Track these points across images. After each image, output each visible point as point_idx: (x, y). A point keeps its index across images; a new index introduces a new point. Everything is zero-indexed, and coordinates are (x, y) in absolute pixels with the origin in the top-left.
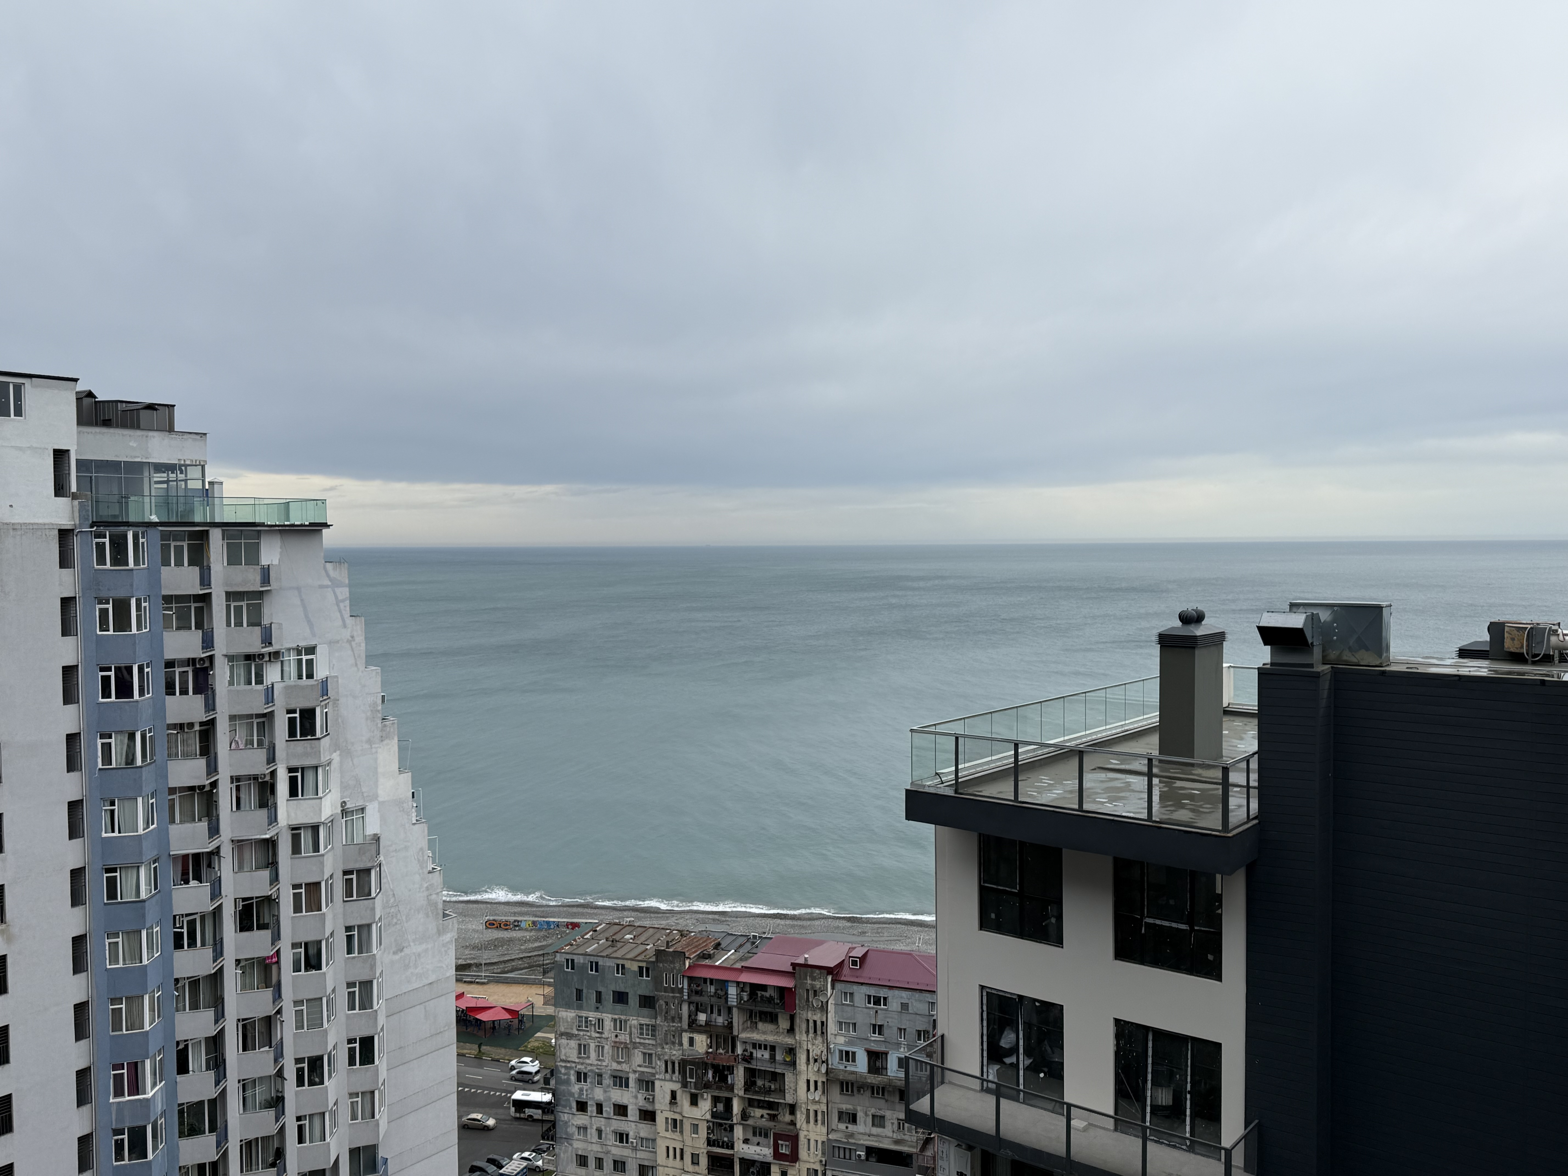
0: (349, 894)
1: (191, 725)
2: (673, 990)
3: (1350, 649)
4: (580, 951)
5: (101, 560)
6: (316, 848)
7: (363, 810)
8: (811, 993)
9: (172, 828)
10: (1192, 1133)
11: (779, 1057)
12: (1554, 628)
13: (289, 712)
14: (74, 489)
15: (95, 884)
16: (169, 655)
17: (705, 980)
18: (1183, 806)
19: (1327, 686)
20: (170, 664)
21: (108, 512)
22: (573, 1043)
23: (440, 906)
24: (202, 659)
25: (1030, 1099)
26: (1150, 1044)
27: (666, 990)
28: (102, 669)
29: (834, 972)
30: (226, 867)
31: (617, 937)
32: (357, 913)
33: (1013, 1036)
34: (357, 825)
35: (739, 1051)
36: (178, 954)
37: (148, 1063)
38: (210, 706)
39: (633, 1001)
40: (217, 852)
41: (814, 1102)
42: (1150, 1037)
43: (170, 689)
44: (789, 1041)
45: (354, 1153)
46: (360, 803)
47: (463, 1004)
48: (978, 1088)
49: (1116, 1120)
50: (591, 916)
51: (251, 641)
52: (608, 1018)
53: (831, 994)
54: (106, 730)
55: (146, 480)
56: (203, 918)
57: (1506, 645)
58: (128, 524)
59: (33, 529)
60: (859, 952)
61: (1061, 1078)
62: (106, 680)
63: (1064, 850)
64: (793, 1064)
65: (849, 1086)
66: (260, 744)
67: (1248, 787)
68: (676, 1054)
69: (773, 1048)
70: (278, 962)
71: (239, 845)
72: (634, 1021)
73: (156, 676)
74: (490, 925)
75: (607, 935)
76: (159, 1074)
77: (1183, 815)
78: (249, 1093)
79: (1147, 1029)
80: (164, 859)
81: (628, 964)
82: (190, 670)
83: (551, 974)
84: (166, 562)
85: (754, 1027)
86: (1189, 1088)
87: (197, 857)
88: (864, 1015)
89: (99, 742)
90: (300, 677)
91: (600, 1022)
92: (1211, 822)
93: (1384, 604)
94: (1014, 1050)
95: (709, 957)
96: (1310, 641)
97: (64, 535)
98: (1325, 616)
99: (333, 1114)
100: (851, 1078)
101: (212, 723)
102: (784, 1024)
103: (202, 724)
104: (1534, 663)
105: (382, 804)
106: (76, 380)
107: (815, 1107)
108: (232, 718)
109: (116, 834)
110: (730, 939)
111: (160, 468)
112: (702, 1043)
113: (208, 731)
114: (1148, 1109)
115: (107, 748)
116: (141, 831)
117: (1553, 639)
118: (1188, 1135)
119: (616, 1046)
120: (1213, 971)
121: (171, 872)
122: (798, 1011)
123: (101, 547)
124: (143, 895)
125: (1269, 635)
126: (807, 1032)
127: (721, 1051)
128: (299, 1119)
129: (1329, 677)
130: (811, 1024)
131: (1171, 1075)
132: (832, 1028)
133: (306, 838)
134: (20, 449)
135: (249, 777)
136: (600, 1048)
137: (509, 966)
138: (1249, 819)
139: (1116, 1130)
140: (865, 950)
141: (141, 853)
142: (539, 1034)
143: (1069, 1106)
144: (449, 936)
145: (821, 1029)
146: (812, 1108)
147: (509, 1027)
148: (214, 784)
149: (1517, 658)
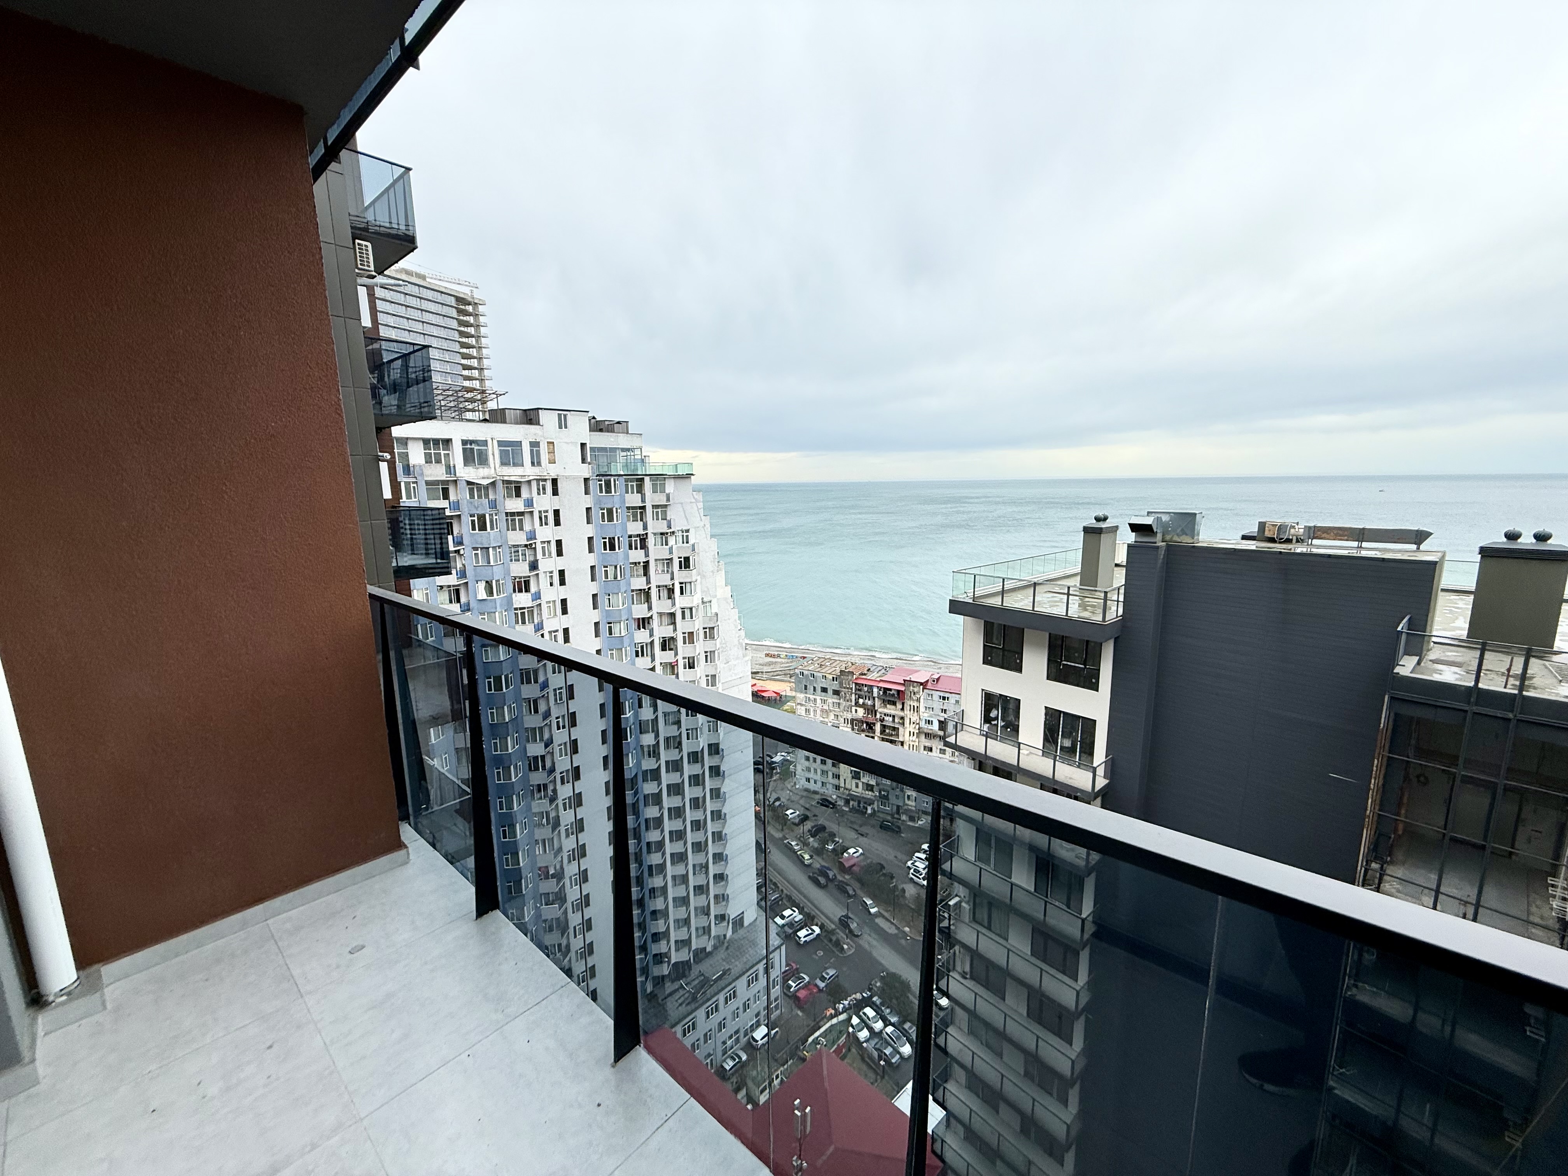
0: (706, 638)
1: (639, 563)
2: (848, 688)
3: (1178, 535)
4: (806, 668)
5: (601, 491)
6: (692, 618)
7: (710, 601)
8: (912, 693)
9: (633, 606)
10: (1079, 760)
11: (896, 720)
12: (1293, 525)
13: (679, 558)
14: (589, 460)
15: (604, 628)
16: (630, 533)
17: (863, 685)
18: (1086, 610)
19: (1163, 552)
20: (630, 536)
21: (603, 470)
22: (803, 708)
23: (744, 645)
24: (643, 535)
25: (1002, 740)
26: (1062, 719)
27: (844, 688)
28: (603, 538)
29: (924, 685)
30: (655, 623)
31: (823, 664)
32: (709, 646)
33: (996, 712)
34: (708, 608)
35: (878, 716)
36: (637, 659)
37: (627, 702)
38: (647, 555)
39: (830, 692)
40: (651, 617)
41: (912, 741)
42: (1062, 715)
43: (630, 548)
44: (902, 714)
45: (710, 746)
46: (709, 599)
47: (755, 689)
48: (979, 733)
49: (1043, 752)
50: (812, 654)
51: (662, 527)
52: (818, 698)
53: (923, 695)
54: (606, 565)
55: (618, 456)
56: (646, 644)
57: (1266, 533)
58: (611, 475)
59: (575, 478)
60: (936, 676)
61: (1018, 731)
62: (605, 543)
63: (1025, 629)
64: (903, 724)
65: (928, 735)
66: (668, 571)
67: (1118, 601)
68: (849, 716)
69: (894, 717)
70: (677, 665)
71: (661, 614)
72: (830, 701)
73: (625, 542)
74: (767, 655)
75: (818, 662)
76: (632, 708)
77: (1086, 614)
78: (667, 718)
79: (1060, 712)
80: (630, 619)
81: (827, 676)
82: (638, 539)
83: (793, 678)
84: (627, 492)
85: (885, 706)
86: (1079, 739)
87: (643, 619)
88: (938, 705)
89: (603, 569)
90: (683, 543)
91: (815, 700)
92: (1098, 618)
93: (1197, 512)
94: (996, 718)
95: (865, 674)
96: (1155, 530)
97: (586, 480)
98: (1165, 518)
99: (701, 729)
100: (930, 732)
101: (648, 562)
102: (899, 706)
103: (644, 562)
104: (1280, 543)
105: (718, 599)
106: (588, 412)
107: (913, 743)
108: (656, 560)
109: (611, 608)
110: (875, 667)
111: (623, 450)
112: (861, 712)
113: (646, 565)
114: (1059, 748)
115: (606, 572)
116: (621, 608)
117: (1292, 531)
118: (1077, 760)
119: (822, 711)
120: (1096, 688)
121: (634, 625)
122: (906, 701)
123: (601, 485)
124: (623, 634)
125: (1134, 528)
126: (910, 710)
127: (870, 716)
128: (687, 730)
129: (1164, 548)
130: (912, 707)
131: (1071, 733)
132: (922, 709)
133: (687, 612)
134: (567, 443)
135: (663, 586)
136: (815, 711)
137: (775, 674)
138: (1117, 617)
139: (1043, 755)
140: (938, 676)
141: (621, 617)
142: (788, 704)
143: (1019, 744)
144: (748, 658)
145: (916, 709)
146: (912, 744)
147: (775, 700)
148: (649, 588)
149: (1272, 540)
